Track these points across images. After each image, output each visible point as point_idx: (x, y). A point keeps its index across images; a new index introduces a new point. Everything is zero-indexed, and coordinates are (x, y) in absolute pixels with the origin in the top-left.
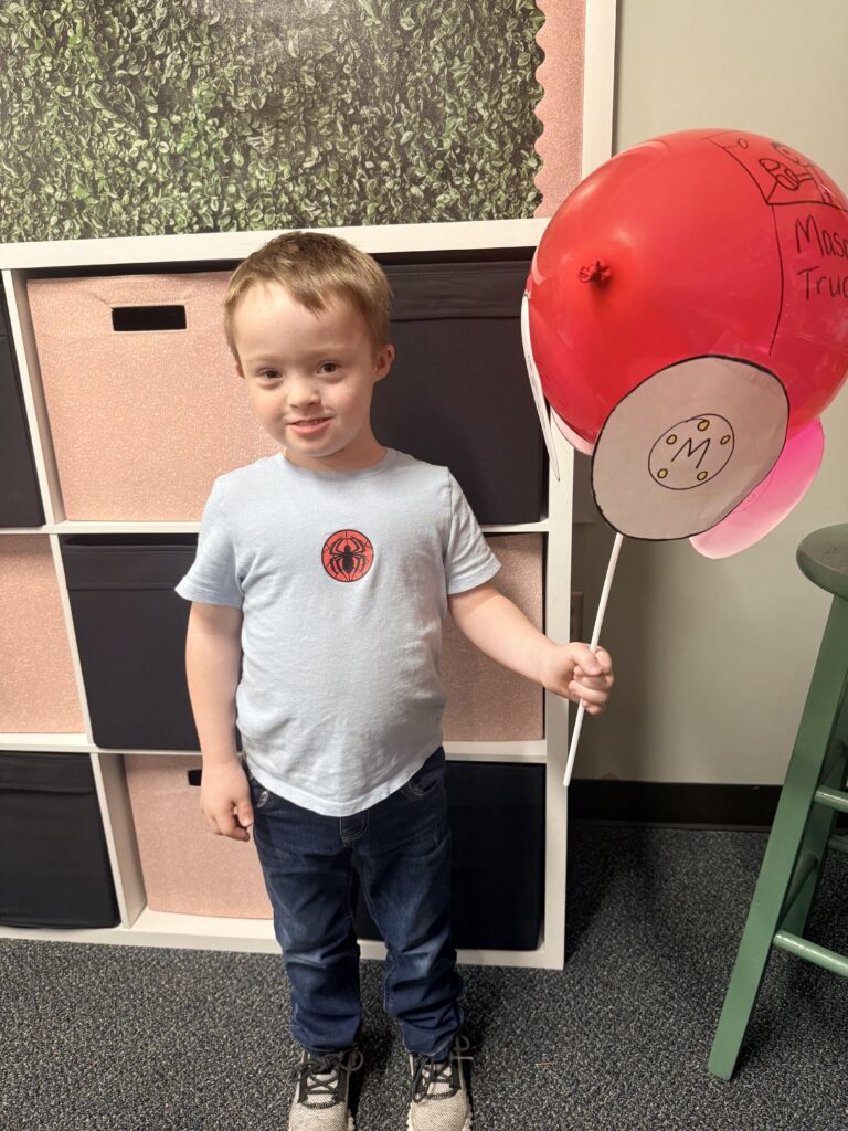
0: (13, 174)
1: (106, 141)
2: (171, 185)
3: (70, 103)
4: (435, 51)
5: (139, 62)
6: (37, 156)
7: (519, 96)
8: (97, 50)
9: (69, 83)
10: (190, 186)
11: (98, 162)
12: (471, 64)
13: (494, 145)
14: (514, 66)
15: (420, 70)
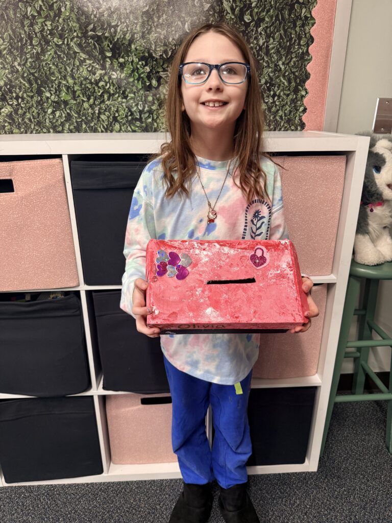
0: (26, 85)
1: (81, 70)
2: (117, 95)
3: (61, 47)
4: (261, 34)
5: (102, 28)
6: (41, 76)
7: (300, 59)
8: (78, 20)
9: (61, 37)
10: (127, 96)
11: (76, 81)
12: (278, 41)
13: (286, 83)
14: (299, 44)
15: (253, 43)
